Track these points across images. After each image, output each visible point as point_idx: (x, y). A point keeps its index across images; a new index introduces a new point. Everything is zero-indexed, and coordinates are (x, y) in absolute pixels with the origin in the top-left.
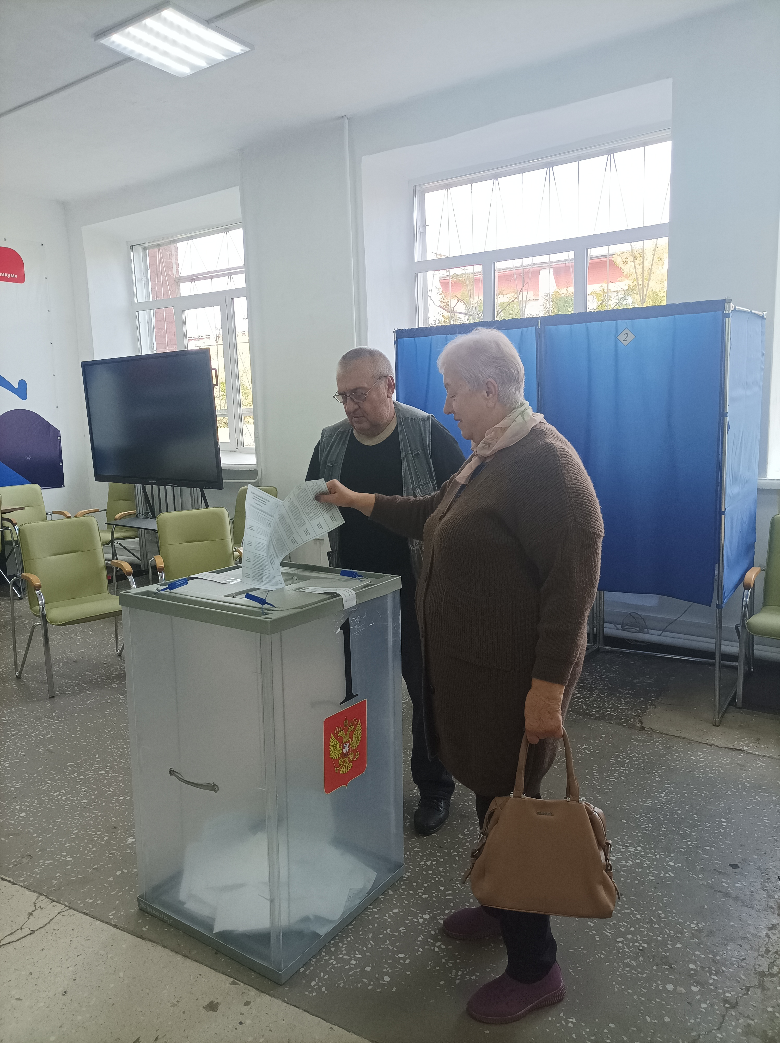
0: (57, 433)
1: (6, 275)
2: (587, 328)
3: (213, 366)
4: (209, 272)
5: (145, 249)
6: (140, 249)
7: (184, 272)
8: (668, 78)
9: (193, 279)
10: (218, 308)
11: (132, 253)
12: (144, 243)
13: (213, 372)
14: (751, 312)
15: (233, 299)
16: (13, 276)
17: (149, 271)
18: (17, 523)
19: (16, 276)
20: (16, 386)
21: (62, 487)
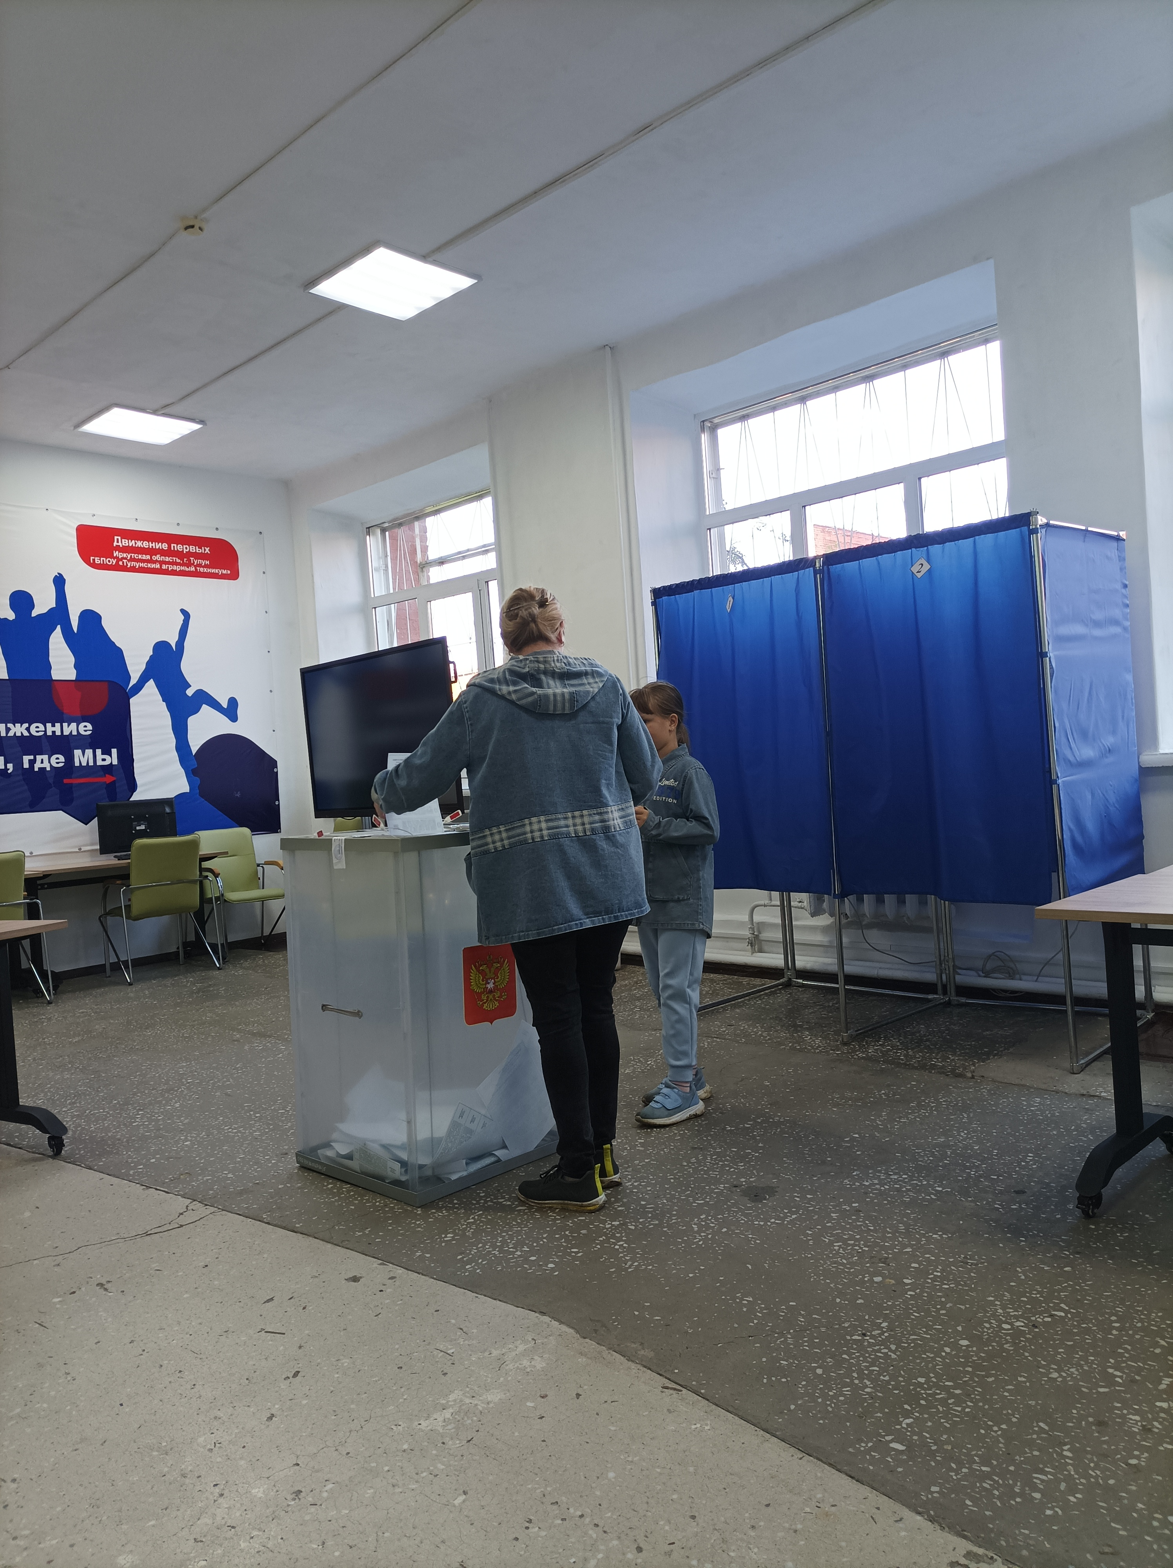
0: (273, 763)
1: (217, 571)
2: (879, 563)
3: (451, 659)
4: (460, 553)
5: (383, 531)
6: (379, 531)
7: (432, 555)
8: (988, 259)
9: (441, 562)
10: (469, 595)
11: (368, 537)
12: (383, 523)
13: (451, 666)
14: (1086, 530)
15: (487, 582)
16: (225, 572)
17: (389, 558)
18: (219, 874)
19: (229, 572)
20: (225, 705)
21: (278, 832)
